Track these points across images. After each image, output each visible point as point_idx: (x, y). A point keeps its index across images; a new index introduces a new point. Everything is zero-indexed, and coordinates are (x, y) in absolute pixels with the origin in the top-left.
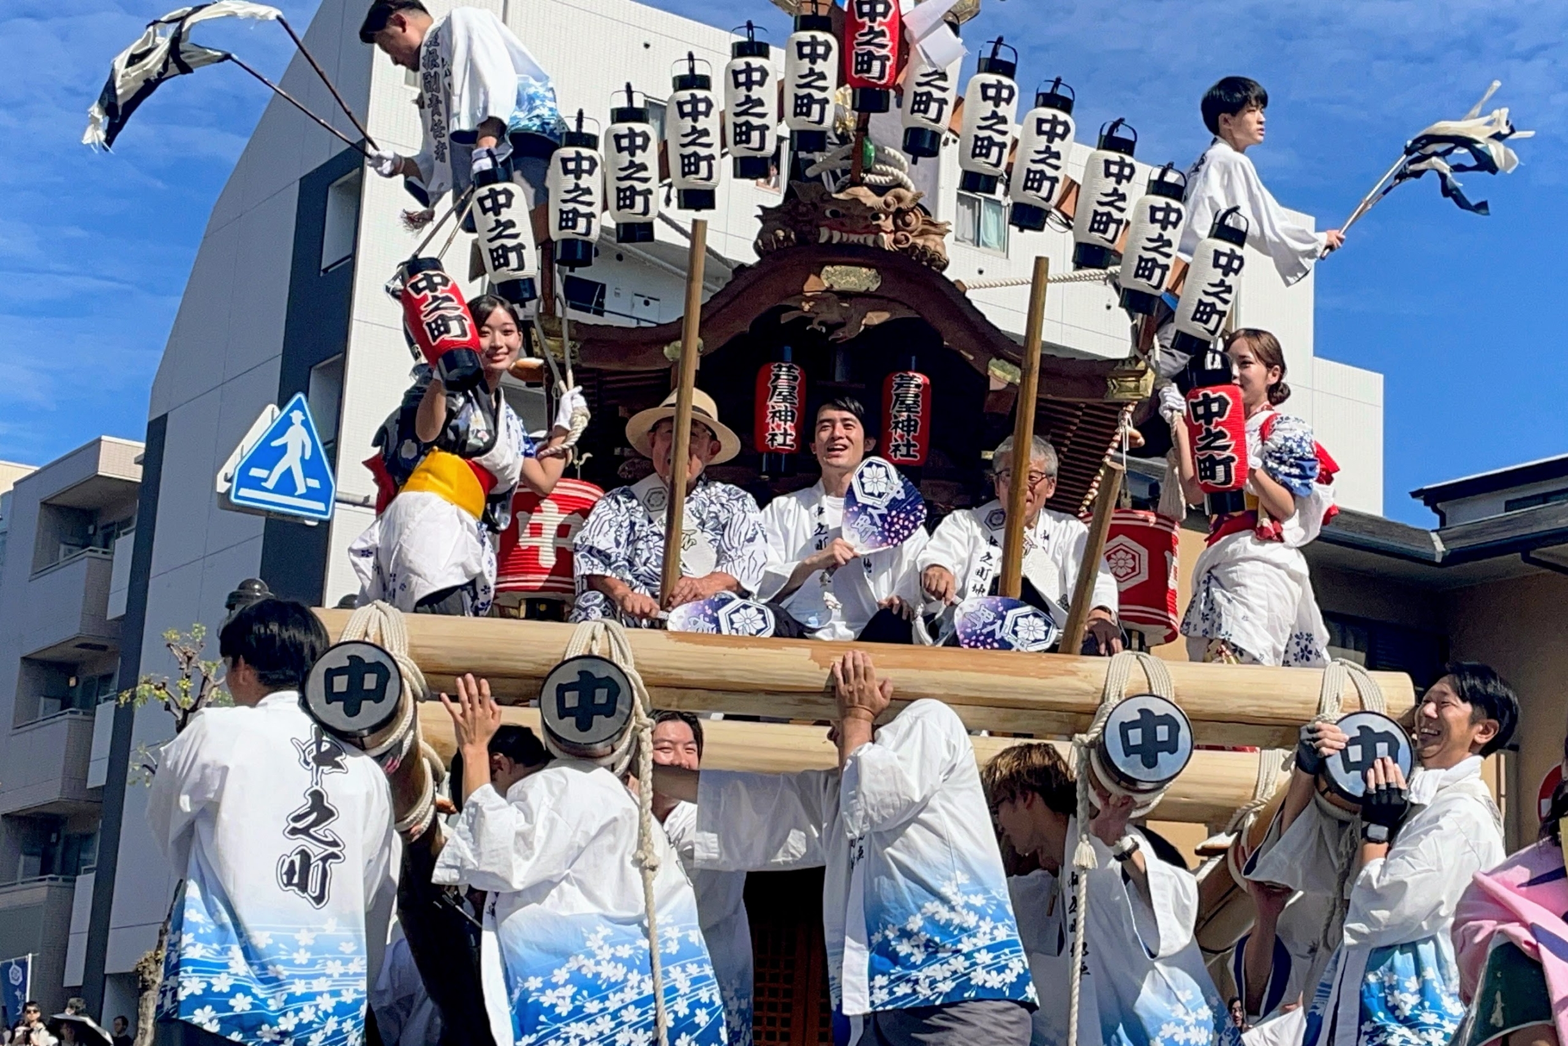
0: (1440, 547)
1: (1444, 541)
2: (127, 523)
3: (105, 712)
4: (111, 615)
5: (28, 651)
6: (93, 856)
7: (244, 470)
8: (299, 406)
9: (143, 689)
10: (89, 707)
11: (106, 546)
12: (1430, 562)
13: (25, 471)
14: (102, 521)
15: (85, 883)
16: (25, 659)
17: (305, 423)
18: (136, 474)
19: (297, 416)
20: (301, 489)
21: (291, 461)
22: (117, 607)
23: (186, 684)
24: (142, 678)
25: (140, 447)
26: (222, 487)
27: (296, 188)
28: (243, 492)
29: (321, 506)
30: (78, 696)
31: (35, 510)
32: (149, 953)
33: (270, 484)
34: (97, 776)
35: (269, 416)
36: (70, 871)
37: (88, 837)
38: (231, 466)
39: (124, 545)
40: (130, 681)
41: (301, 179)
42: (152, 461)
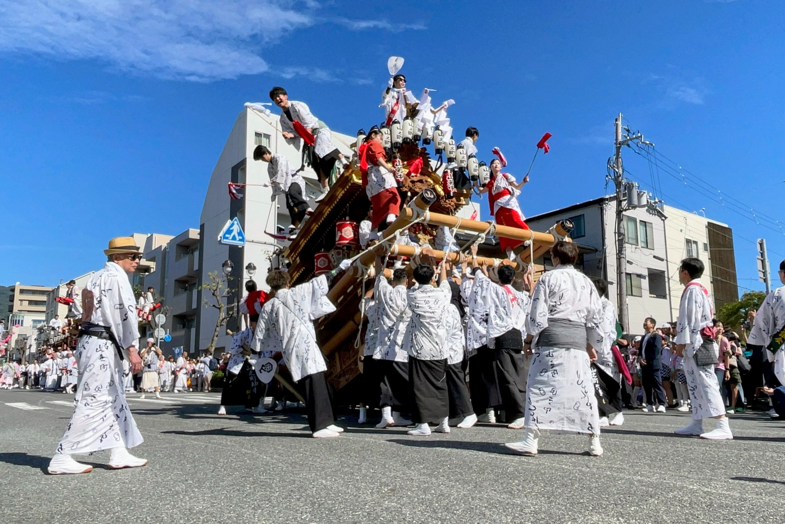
0: (494, 242)
1: (495, 240)
2: (197, 248)
3: (195, 292)
4: (195, 270)
5: (176, 278)
6: (195, 324)
7: (224, 235)
8: (236, 220)
9: (204, 286)
10: (191, 291)
11: (192, 253)
12: (492, 245)
13: (173, 237)
14: (191, 248)
15: (193, 330)
16: (176, 280)
17: (238, 224)
18: (198, 237)
19: (235, 222)
20: (238, 239)
21: (235, 233)
22: (196, 267)
23: (214, 284)
24: (203, 283)
25: (199, 231)
26: (219, 239)
27: (230, 170)
28: (224, 240)
29: (242, 243)
30: (188, 288)
31: (175, 247)
32: (210, 345)
33: (231, 238)
34: (194, 306)
35: (229, 222)
36: (189, 328)
37: (193, 320)
38: (221, 234)
39: (196, 254)
40: (200, 284)
41: (233, 168)
42: (201, 234)
